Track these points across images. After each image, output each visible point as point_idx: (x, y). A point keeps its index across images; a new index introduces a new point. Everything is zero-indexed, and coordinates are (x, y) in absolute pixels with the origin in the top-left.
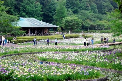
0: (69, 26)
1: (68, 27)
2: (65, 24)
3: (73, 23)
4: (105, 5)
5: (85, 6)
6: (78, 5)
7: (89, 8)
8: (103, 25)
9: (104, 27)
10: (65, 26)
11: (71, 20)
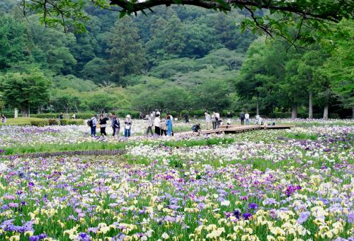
0: (21, 97)
1: (18, 100)
2: (8, 92)
3: (32, 87)
4: (57, 54)
5: (21, 53)
6: (5, 48)
7: (31, 57)
8: (75, 98)
9: (78, 103)
10: (10, 96)
11: (25, 80)
